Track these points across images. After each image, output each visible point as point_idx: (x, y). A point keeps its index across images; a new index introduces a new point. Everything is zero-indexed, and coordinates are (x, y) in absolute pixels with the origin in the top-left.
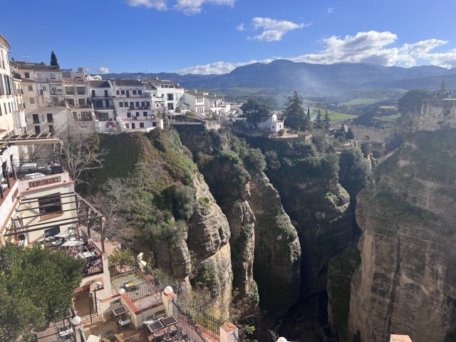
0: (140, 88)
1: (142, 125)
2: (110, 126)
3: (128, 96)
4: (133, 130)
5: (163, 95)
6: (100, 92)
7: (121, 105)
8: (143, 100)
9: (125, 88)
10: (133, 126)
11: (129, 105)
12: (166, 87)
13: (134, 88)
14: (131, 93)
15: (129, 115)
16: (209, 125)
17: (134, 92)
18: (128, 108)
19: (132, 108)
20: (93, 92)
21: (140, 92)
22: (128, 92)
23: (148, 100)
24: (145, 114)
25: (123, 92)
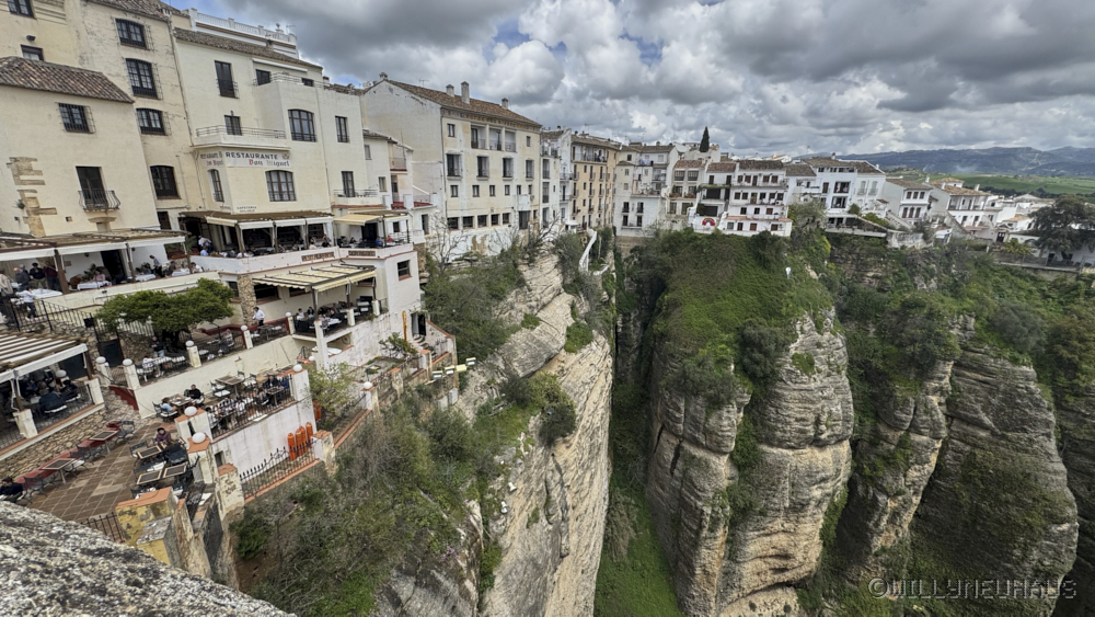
0: (775, 173)
1: (753, 227)
2: (708, 224)
3: (755, 184)
4: (739, 233)
5: (826, 185)
6: (720, 179)
7: (737, 196)
8: (773, 191)
9: (752, 173)
10: (740, 227)
11: (749, 196)
12: (841, 170)
13: (767, 173)
14: (760, 181)
15: (744, 211)
16: (900, 240)
17: (766, 179)
18: (745, 202)
19: (753, 202)
20: (712, 178)
21: (775, 179)
22: (755, 178)
23: (780, 191)
24: (769, 211)
25: (748, 179)
